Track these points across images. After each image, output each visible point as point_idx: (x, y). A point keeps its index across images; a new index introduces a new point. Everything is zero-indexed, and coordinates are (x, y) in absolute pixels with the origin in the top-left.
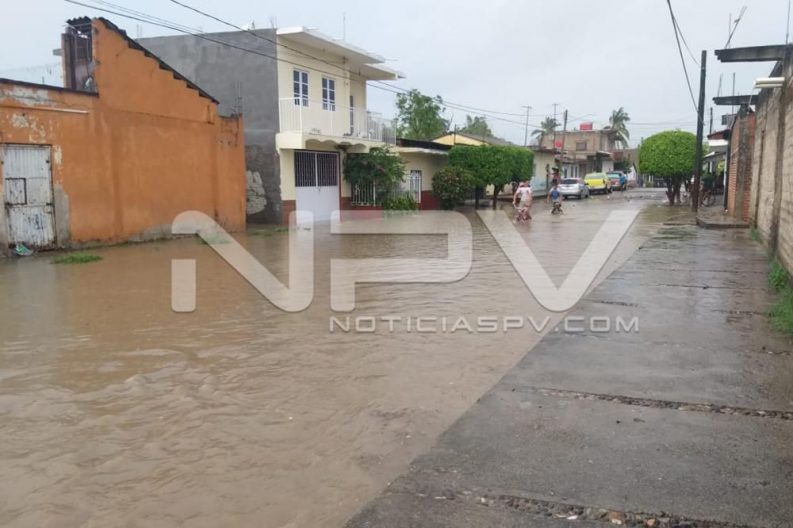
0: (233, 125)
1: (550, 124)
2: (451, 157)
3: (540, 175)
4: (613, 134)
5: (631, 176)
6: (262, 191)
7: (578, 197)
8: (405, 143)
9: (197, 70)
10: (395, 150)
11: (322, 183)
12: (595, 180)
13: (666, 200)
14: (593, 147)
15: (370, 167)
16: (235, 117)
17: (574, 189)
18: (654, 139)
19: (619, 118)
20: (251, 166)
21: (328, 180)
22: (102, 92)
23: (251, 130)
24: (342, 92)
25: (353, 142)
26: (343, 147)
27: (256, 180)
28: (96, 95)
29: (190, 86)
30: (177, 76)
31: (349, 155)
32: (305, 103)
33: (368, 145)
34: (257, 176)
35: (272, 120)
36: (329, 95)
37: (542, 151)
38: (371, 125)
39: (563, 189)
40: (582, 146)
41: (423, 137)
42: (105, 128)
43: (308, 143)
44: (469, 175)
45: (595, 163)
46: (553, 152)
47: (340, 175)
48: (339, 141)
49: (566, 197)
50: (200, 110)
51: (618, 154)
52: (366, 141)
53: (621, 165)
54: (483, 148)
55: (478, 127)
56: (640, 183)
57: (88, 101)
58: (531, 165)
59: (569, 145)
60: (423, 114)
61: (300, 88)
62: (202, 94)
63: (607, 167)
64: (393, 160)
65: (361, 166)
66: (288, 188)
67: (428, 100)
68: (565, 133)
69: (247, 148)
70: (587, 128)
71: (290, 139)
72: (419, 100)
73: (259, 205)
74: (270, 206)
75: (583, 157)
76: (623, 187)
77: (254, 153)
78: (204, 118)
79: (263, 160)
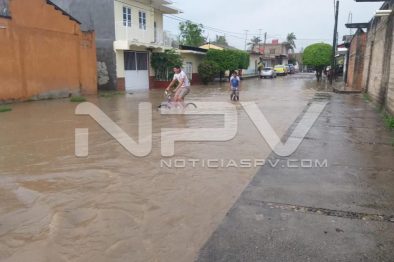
0: (90, 36)
1: (257, 40)
2: (208, 56)
3: (252, 66)
4: (288, 46)
5: (296, 67)
6: (106, 72)
7: (271, 77)
8: (183, 48)
9: (71, 5)
10: (178, 51)
11: (139, 69)
12: (280, 69)
13: (315, 78)
14: (278, 52)
15: (165, 60)
16: (90, 32)
17: (269, 73)
18: (310, 47)
19: (291, 37)
20: (100, 59)
21: (142, 67)
22: (14, 16)
23: (99, 39)
24: (150, 20)
25: (156, 46)
26: (150, 49)
27: (103, 67)
28: (9, 18)
29: (64, 13)
30: (57, 8)
31: (153, 54)
32: (130, 25)
33: (164, 48)
34: (104, 64)
35: (111, 33)
36: (142, 21)
37: (254, 54)
38: (165, 37)
39: (264, 73)
40: (273, 51)
41: (193, 45)
42: (16, 37)
43: (131, 46)
44: (217, 65)
45: (279, 60)
46: (259, 54)
47: (149, 64)
48: (148, 46)
49: (265, 77)
50: (70, 27)
51: (290, 56)
52: (163, 46)
53: (291, 61)
54: (224, 51)
55: (221, 41)
56: (300, 70)
57: (5, 21)
58: (248, 60)
59: (267, 51)
60: (193, 33)
61: (127, 16)
62: (71, 18)
63: (285, 62)
64: (177, 56)
65: (160, 59)
66: (120, 71)
67: (195, 26)
68: (265, 44)
69: (98, 49)
70: (275, 42)
71: (121, 44)
72: (192, 26)
73: (105, 80)
74: (111, 80)
75: (273, 56)
76: (291, 72)
77: (102, 52)
78: (73, 32)
79: (106, 56)
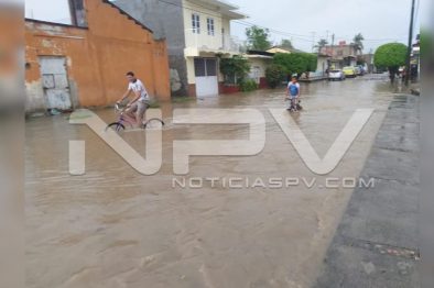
0: (161, 44)
1: (323, 43)
2: (275, 59)
3: (320, 68)
4: (356, 46)
5: (365, 68)
6: (178, 79)
7: (340, 79)
8: (251, 52)
9: (143, 16)
10: (246, 56)
11: (208, 75)
12: (349, 70)
13: (388, 80)
14: (346, 54)
15: (233, 65)
16: (162, 40)
17: (337, 75)
18: (383, 47)
19: (358, 38)
20: (172, 66)
21: (211, 73)
22: (90, 27)
23: (171, 47)
24: (218, 25)
25: (223, 52)
26: (219, 55)
27: (175, 73)
28: (87, 28)
29: (137, 23)
30: (130, 18)
31: (223, 60)
32: (198, 31)
33: (232, 53)
34: (176, 71)
35: (181, 41)
36: (211, 27)
37: (321, 56)
38: (232, 43)
39: (332, 75)
40: (340, 53)
41: (259, 50)
42: (94, 47)
43: (201, 53)
44: (285, 68)
45: (347, 61)
46: (327, 56)
47: (218, 71)
48: (216, 52)
49: (334, 79)
50: (144, 37)
51: (359, 57)
52: (230, 52)
53: (360, 62)
54: (292, 55)
55: (286, 44)
56: (369, 72)
57: (83, 32)
58: (316, 62)
59: (335, 53)
60: (259, 39)
61: (196, 23)
62: (144, 28)
63: (353, 64)
64: (245, 61)
65: (227, 65)
66: (192, 78)
67: (261, 31)
68: (332, 46)
69: (170, 57)
70: (343, 44)
71: (191, 51)
72: (258, 31)
73: (177, 87)
74: (183, 87)
75: (341, 58)
76: (362, 74)
77: (174, 59)
78: (145, 40)
79: (177, 63)
